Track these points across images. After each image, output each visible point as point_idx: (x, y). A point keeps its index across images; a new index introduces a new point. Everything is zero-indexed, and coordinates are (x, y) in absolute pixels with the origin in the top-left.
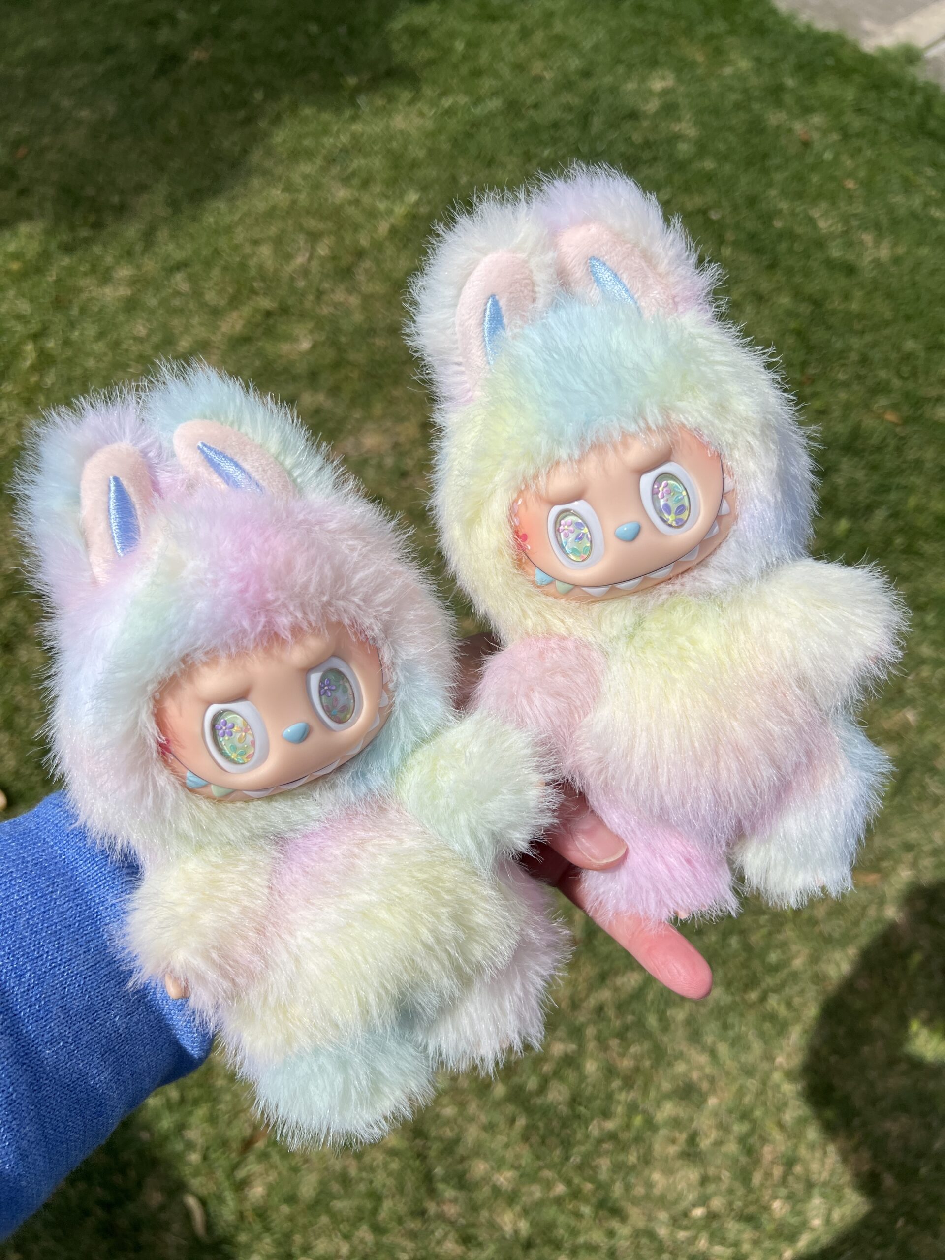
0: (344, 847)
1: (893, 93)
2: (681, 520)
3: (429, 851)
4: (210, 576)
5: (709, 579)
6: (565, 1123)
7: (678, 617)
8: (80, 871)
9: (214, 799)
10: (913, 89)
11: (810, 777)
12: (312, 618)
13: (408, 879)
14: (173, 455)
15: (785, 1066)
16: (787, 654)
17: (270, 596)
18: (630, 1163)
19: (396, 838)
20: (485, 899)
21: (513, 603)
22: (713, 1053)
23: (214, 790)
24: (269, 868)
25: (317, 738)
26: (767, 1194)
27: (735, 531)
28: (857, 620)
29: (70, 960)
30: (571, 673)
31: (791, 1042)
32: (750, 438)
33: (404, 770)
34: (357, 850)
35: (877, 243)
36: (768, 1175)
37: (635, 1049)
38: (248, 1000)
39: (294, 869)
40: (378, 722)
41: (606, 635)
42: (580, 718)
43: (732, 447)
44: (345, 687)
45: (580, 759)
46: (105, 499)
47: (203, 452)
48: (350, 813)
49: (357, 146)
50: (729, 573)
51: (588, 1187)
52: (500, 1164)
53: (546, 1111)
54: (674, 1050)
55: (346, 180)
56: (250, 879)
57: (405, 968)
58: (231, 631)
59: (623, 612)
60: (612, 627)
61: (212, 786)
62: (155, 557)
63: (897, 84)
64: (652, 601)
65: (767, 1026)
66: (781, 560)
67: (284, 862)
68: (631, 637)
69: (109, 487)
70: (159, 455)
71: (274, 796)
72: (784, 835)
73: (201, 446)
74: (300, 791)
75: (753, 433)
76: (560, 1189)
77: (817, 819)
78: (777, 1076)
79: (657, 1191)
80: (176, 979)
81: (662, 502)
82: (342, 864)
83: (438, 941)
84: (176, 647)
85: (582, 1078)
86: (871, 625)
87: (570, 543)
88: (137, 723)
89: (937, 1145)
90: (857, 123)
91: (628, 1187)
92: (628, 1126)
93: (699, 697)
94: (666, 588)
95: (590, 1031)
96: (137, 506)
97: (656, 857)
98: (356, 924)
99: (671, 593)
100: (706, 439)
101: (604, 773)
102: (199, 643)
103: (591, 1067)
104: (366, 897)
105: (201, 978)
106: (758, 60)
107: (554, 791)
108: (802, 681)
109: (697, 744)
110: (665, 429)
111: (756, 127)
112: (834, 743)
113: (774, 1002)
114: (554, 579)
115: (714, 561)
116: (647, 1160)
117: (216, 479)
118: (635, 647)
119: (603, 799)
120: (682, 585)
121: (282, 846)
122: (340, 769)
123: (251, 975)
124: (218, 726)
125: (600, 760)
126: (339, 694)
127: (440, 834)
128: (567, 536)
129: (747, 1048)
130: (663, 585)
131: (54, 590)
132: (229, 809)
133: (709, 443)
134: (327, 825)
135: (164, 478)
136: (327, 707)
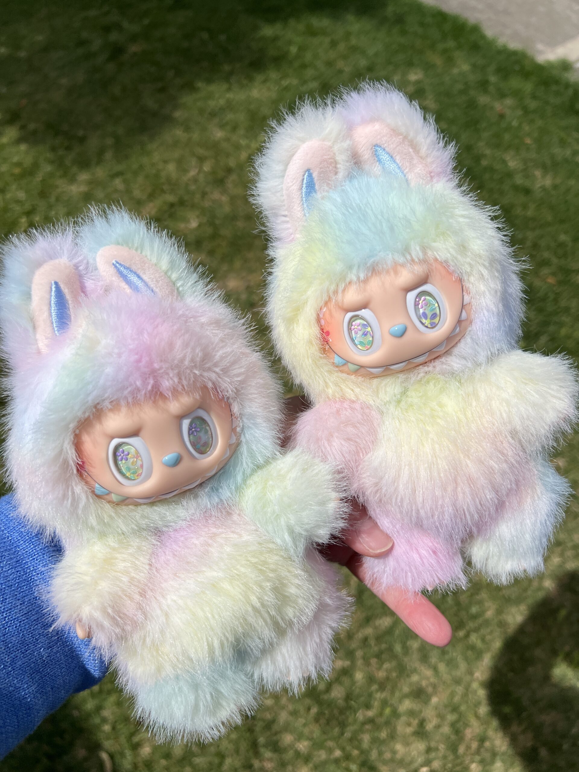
0: (202, 538)
1: (554, 88)
2: (434, 323)
3: (260, 544)
4: (116, 351)
5: (452, 363)
6: (342, 711)
7: (432, 389)
8: (21, 548)
9: (114, 503)
10: (567, 85)
11: (518, 498)
12: (185, 383)
13: (244, 562)
14: (96, 269)
15: (480, 678)
16: (504, 415)
17: (156, 366)
18: (382, 738)
19: (237, 533)
20: (296, 576)
21: (319, 377)
22: (435, 669)
23: (114, 497)
24: (150, 551)
25: (186, 464)
26: (467, 760)
27: (470, 331)
28: (552, 392)
29: (11, 609)
30: (358, 425)
31: (484, 663)
32: (482, 269)
33: (245, 487)
34: (210, 541)
35: (544, 176)
36: (468, 748)
37: (386, 666)
38: (133, 642)
39: (167, 553)
40: (228, 454)
41: (381, 400)
42: (363, 456)
43: (469, 274)
44: (206, 429)
45: (363, 483)
46: (48, 297)
47: (116, 267)
48: (206, 515)
49: (230, 106)
50: (466, 359)
51: (355, 752)
52: (300, 737)
53: (330, 704)
54: (411, 667)
55: (222, 126)
56: (137, 559)
57: (241, 623)
58: (129, 389)
59: (394, 385)
60: (386, 394)
61: (113, 495)
62: (80, 336)
63: (557, 82)
64: (413, 377)
65: (470, 653)
66: (500, 351)
67: (161, 548)
68: (399, 402)
69: (51, 288)
70: (87, 268)
71: (155, 502)
72: (500, 537)
73: (115, 263)
74: (174, 499)
75: (484, 266)
76: (338, 753)
77: (521, 526)
78: (475, 685)
79: (398, 756)
80: (83, 626)
81: (421, 311)
82: (200, 551)
83: (263, 605)
84: (90, 398)
85: (353, 683)
86: (562, 396)
87: (358, 337)
88: (62, 450)
89: (574, 730)
90: (533, 105)
91: (380, 754)
92: (381, 714)
93: (445, 443)
94: (423, 370)
95: (359, 654)
96: (70, 302)
97: (412, 550)
98: (208, 592)
99: (426, 373)
100: (452, 268)
101: (379, 491)
102: (106, 395)
103: (359, 676)
104: (215, 574)
105: (101, 626)
106: (474, 66)
107: (346, 504)
108: (514, 433)
109: (442, 475)
110: (424, 261)
111: (472, 104)
112: (534, 475)
113: (474, 638)
114: (347, 362)
115: (456, 351)
116: (392, 736)
117: (123, 285)
118: (401, 408)
119: (378, 511)
120: (434, 367)
121: (159, 536)
122: (201, 485)
123: (135, 625)
124: (118, 454)
125: (376, 484)
126: (202, 434)
127: (267, 532)
128: (356, 333)
129: (457, 667)
130: (421, 367)
131: (11, 357)
132: (124, 510)
133: (454, 271)
134: (191, 523)
135: (89, 284)
136: (194, 442)
